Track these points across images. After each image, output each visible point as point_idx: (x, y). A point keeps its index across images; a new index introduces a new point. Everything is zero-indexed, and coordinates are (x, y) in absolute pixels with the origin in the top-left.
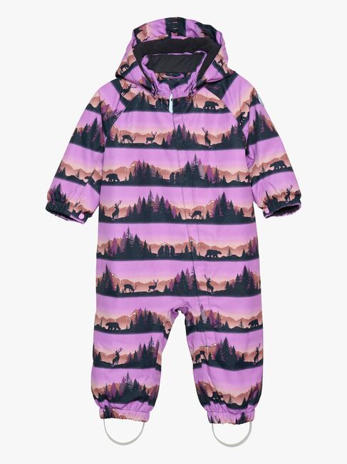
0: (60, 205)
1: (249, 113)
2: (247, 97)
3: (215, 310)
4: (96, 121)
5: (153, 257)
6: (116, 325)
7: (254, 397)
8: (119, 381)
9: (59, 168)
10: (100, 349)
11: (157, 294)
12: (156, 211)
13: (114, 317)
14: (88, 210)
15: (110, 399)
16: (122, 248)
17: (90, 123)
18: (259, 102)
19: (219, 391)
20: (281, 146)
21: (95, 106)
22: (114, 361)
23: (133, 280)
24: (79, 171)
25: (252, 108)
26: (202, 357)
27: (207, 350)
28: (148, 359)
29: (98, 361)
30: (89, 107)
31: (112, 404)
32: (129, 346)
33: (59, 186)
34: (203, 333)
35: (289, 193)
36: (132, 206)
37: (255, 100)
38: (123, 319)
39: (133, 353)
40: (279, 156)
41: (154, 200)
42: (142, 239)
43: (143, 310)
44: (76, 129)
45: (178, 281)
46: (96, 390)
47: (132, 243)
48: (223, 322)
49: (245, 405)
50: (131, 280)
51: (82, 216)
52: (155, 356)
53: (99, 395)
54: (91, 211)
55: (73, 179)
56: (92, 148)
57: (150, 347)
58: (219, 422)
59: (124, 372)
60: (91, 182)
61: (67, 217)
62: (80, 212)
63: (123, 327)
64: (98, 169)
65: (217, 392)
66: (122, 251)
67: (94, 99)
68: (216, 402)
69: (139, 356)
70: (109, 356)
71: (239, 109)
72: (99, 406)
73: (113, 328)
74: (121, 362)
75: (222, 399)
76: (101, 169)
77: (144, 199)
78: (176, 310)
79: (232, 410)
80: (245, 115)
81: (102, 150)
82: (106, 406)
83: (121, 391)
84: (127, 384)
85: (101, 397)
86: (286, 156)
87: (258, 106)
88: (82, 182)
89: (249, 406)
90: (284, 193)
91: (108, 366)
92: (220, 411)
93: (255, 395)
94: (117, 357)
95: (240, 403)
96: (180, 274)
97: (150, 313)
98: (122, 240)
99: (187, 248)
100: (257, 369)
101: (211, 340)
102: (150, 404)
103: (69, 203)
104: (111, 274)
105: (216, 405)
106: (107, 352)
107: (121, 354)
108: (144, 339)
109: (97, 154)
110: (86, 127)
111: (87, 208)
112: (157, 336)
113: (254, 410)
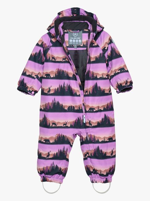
0: (24, 88)
1: (108, 47)
2: (107, 40)
3: (92, 134)
4: (40, 51)
5: (65, 111)
6: (48, 140)
7: (111, 171)
8: (49, 165)
9: (23, 71)
10: (41, 151)
11: (67, 127)
12: (67, 91)
13: (48, 137)
14: (36, 90)
15: (45, 173)
16: (52, 107)
17: (38, 52)
18: (112, 42)
19: (95, 168)
20: (123, 61)
21: (40, 44)
22: (47, 156)
23: (56, 121)
24: (32, 73)
25: (110, 45)
26: (88, 155)
27: (90, 152)
28: (63, 156)
29: (40, 156)
30: (37, 45)
31: (46, 175)
32: (54, 150)
33: (23, 79)
34: (88, 145)
35: (127, 82)
36: (56, 88)
37: (111, 41)
38: (52, 138)
39: (56, 153)
40: (122, 66)
41: (66, 86)
42: (61, 103)
43: (61, 134)
44: (31, 54)
45: (76, 122)
46: (39, 169)
47: (56, 104)
48: (97, 139)
49: (107, 175)
50: (55, 121)
51: (33, 93)
52: (66, 155)
53: (41, 171)
54: (37, 90)
55: (29, 76)
56: (38, 63)
57: (64, 151)
58: (96, 182)
59: (51, 161)
60: (37, 77)
61: (27, 93)
62: (32, 91)
63: (51, 142)
64: (41, 72)
65: (95, 169)
66: (52, 108)
67: (40, 41)
68: (94, 173)
69: (58, 154)
70: (45, 154)
71: (103, 46)
72: (41, 176)
73: (47, 142)
74: (50, 157)
75: (97, 172)
76: (42, 72)
77: (61, 85)
78: (76, 135)
79: (101, 177)
80: (106, 48)
81: (43, 63)
82: (43, 176)
83: (50, 170)
84: (53, 167)
85: (41, 172)
86: (125, 66)
87: (112, 44)
88: (33, 78)
89: (109, 175)
90: (125, 82)
91: (44, 158)
92: (96, 177)
93: (112, 171)
94: (49, 155)
95: (105, 174)
96: (77, 118)
97: (64, 136)
98: (52, 103)
99: (79, 107)
100: (113, 159)
101: (91, 148)
102: (63, 176)
103: (28, 87)
104: (46, 118)
105: (94, 175)
106: (44, 153)
107: (50, 153)
108: (61, 147)
109: (40, 65)
110: (36, 53)
111: (36, 89)
112: (67, 146)
113: (111, 177)
